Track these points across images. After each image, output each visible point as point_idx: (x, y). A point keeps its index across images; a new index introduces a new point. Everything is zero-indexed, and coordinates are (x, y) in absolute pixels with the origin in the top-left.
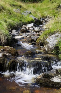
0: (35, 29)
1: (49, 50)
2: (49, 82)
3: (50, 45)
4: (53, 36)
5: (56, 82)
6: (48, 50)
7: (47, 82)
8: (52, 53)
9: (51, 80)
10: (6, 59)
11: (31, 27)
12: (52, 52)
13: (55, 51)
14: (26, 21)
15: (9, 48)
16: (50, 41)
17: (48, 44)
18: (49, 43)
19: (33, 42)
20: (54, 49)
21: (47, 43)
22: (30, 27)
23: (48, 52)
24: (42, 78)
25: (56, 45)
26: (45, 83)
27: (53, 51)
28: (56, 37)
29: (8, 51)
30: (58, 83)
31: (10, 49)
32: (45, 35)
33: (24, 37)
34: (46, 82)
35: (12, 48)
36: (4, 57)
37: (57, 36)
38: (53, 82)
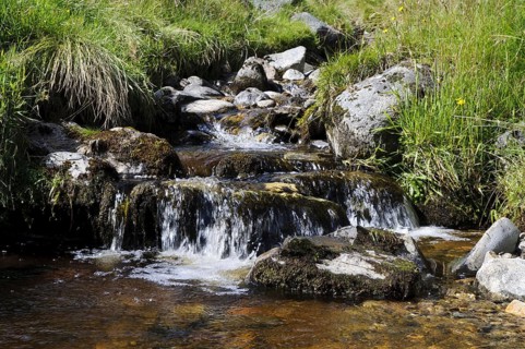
0: (310, 77)
1: (352, 149)
2: (310, 277)
3: (356, 125)
4: (372, 78)
5: (342, 277)
6: (344, 151)
7: (299, 279)
8: (363, 167)
9: (320, 266)
10: (109, 186)
11: (294, 67)
12: (366, 163)
13: (379, 155)
14: (269, 41)
15: (134, 137)
16: (356, 102)
17: (345, 119)
18: (348, 116)
19: (282, 129)
20: (373, 143)
21: (340, 113)
22: (286, 69)
23: (345, 162)
24: (274, 260)
25: (387, 122)
26: (287, 282)
27: (368, 156)
28: (387, 83)
29: (126, 150)
30: (355, 281)
31: (137, 141)
32: (336, 74)
33: (241, 107)
34: (293, 278)
35: (150, 135)
36: (102, 174)
37: (395, 78)
38: (327, 275)
